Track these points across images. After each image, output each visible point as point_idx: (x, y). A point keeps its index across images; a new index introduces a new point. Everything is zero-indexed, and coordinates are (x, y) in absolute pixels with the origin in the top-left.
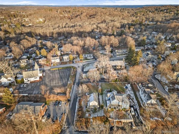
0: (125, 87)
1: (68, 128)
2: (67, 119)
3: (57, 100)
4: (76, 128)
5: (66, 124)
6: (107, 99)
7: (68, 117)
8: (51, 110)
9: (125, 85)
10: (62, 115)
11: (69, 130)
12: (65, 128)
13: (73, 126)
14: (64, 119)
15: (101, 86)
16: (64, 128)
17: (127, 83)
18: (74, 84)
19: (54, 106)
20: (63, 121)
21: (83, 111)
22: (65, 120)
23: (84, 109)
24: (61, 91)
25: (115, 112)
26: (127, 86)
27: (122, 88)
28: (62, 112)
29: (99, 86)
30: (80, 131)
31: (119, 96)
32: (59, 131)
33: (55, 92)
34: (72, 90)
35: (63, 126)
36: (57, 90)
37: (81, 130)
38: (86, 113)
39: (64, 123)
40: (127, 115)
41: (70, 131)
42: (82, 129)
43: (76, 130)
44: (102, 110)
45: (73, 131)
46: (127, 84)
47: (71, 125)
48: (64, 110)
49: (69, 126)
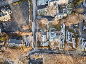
6: (51, 37)
9: (62, 25)
14: (32, 44)
24: (27, 29)
25: (53, 43)
28: (31, 41)
30: (39, 49)
33: (24, 29)
35: (32, 47)
40: (58, 44)
41: (35, 49)
44: (48, 42)
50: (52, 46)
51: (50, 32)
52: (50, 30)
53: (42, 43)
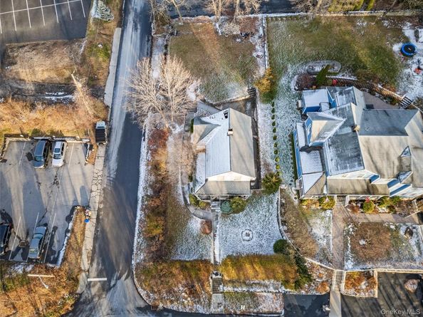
0: (397, 48)
1: (106, 288)
2: (100, 237)
3: (36, 132)
4: (143, 293)
5: (95, 265)
6: (302, 143)
7: (103, 231)
8: (13, 192)
9: (399, 35)
10: (69, 219)
11: (111, 301)
12: (94, 290)
13: (129, 281)
14: (83, 240)
15: (266, 38)
16: (89, 286)
17: (410, 18)
18: (122, 24)
19: (29, 164)
20: (80, 251)
21: (174, 199)
22: (88, 244)
23: (180, 185)
24: (53, 75)
25: (340, 216)
26: (413, 41)
27: (382, 54)
28: (71, 198)
29: (255, 40)
30: (165, 310)
31: (384, 138)
32: (64, 304)
33: (23, 76)
34: (113, 62)
35: (82, 276)
36: (31, 67)
37: (169, 306)
38: (188, 216)
39: (85, 263)
40: (402, 232)
41: (115, 305)
42: (172, 302)
43: (142, 304)
44: (271, 202)
45: (131, 307)
46: (413, 27)
47: (117, 274)
48: (83, 189)
49: (109, 281)
50: (325, 258)
51: (281, 103)
52: (288, 81)
53: (196, 224)
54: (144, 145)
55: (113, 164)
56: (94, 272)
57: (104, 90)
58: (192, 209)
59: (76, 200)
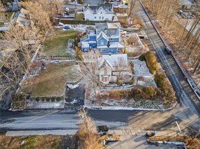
4: (174, 105)
6: (106, 47)
18: (3, 131)
30: (176, 96)
37: (174, 94)
49: (176, 120)
54: (104, 108)
55: (117, 124)
56: (175, 129)
57: (64, 136)
58: (135, 84)
59: (144, 144)
